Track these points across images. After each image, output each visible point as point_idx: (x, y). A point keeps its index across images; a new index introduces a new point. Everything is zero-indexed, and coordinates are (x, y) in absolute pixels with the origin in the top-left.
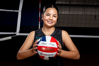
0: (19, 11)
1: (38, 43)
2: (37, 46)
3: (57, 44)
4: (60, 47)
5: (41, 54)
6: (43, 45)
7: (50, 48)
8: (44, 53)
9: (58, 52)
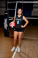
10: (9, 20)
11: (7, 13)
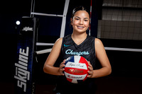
0: (63, 16)
1: (65, 64)
2: (64, 67)
3: (87, 65)
4: (91, 68)
5: (69, 76)
6: (70, 67)
7: (78, 69)
8: (71, 75)
9: (89, 74)
10: (38, 52)
11: (31, 29)
